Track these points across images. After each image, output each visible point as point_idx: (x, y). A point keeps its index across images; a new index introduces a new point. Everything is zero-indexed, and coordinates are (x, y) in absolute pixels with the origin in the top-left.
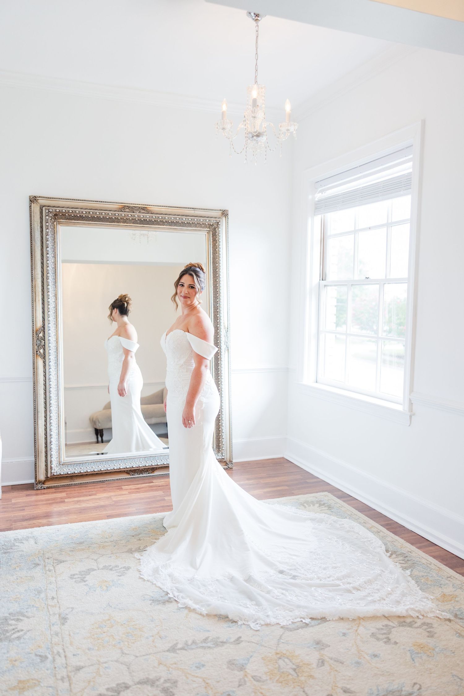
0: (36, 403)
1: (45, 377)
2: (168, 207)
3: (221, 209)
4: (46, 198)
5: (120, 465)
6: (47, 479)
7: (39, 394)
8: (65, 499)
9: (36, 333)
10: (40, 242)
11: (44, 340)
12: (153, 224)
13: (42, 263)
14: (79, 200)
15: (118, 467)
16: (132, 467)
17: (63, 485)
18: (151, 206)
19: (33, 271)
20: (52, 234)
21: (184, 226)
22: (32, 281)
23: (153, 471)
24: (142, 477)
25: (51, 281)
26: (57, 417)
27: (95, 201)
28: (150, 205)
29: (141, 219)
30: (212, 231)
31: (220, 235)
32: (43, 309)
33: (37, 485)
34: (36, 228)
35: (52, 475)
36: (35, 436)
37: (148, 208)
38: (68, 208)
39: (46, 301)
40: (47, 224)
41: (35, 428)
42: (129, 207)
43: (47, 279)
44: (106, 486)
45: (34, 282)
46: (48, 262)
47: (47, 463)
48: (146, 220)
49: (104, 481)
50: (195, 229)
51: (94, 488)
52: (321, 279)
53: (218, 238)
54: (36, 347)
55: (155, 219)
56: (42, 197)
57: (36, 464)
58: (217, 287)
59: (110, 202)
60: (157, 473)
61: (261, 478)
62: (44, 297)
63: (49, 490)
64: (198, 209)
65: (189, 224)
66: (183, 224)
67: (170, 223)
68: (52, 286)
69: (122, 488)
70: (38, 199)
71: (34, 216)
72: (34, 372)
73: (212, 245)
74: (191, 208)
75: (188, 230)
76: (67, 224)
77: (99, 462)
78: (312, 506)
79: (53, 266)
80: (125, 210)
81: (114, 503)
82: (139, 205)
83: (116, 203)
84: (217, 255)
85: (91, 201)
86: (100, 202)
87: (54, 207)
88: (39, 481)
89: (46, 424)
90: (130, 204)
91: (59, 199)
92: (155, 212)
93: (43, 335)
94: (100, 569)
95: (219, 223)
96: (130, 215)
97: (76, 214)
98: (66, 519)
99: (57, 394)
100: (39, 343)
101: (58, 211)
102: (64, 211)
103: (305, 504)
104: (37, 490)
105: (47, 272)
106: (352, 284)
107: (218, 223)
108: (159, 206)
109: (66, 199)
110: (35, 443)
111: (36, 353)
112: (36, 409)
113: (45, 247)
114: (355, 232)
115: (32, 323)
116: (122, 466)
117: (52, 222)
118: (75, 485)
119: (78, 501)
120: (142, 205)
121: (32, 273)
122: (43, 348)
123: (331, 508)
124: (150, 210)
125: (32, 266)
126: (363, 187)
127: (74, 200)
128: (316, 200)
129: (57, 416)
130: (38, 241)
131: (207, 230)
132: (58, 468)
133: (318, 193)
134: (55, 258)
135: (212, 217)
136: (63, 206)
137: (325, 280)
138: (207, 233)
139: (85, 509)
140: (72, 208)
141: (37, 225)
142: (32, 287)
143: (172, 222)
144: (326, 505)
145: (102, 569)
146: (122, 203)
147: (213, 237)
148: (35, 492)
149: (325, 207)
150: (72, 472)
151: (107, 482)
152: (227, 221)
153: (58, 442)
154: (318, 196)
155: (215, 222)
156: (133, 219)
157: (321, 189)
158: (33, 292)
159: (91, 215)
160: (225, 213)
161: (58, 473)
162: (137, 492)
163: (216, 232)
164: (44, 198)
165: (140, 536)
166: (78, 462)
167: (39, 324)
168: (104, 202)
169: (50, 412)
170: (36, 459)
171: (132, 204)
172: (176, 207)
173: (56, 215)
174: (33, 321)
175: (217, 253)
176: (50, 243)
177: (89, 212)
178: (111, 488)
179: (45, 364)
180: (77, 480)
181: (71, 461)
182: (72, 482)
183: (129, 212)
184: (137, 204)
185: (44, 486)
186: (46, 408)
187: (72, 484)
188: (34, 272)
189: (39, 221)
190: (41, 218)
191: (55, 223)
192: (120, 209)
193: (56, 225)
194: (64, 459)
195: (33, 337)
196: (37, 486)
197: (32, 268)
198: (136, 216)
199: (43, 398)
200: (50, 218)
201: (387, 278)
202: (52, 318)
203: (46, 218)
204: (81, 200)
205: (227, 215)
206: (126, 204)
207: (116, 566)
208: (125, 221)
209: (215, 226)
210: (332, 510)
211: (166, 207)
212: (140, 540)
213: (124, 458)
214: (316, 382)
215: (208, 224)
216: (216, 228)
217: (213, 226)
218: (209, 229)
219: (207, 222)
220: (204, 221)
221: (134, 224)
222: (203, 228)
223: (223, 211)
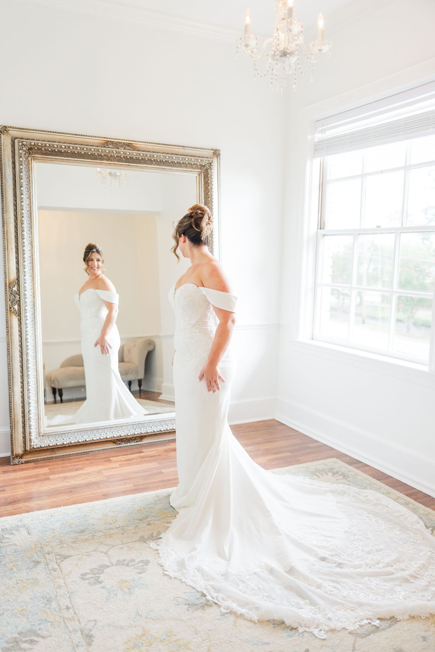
0: (11, 367)
1: (21, 337)
2: (156, 144)
3: (213, 148)
4: (18, 128)
5: (106, 434)
6: (26, 452)
7: (14, 357)
8: (49, 476)
9: (9, 286)
10: (12, 180)
11: (18, 295)
12: (140, 163)
13: (15, 205)
14: (56, 132)
15: (104, 437)
16: (120, 436)
17: (43, 459)
18: (137, 142)
19: (5, 214)
20: (26, 171)
21: (173, 166)
22: (3, 226)
23: (141, 440)
24: (130, 446)
25: (26, 226)
26: (36, 383)
27: (75, 135)
28: (135, 141)
29: (127, 157)
30: (203, 172)
31: (213, 177)
32: (17, 258)
33: (14, 459)
34: (7, 163)
35: (32, 448)
36: (10, 405)
37: (133, 144)
38: (44, 141)
39: (21, 249)
40: (21, 159)
41: (10, 395)
42: (112, 143)
43: (22, 223)
44: (91, 457)
45: (5, 227)
46: (23, 204)
47: (25, 435)
48: (133, 157)
49: (89, 452)
50: (186, 170)
51: (79, 461)
52: (319, 228)
53: (210, 180)
54: (9, 303)
55: (142, 157)
56: (13, 128)
57: (12, 435)
59: (91, 136)
60: (145, 441)
61: (259, 443)
62: (18, 245)
63: (27, 464)
64: (188, 147)
65: (179, 164)
66: (173, 164)
67: (158, 162)
68: (27, 232)
69: (110, 460)
70: (8, 130)
71: (4, 150)
72: (8, 332)
73: (204, 188)
74: (180, 146)
75: (178, 170)
76: (43, 160)
77: (83, 432)
78: (325, 475)
79: (28, 209)
80: (109, 146)
81: (106, 479)
82: (124, 140)
83: (98, 137)
84: (209, 199)
85: (70, 134)
86: (79, 135)
87: (28, 139)
88: (16, 455)
89: (23, 390)
90: (113, 139)
91: (33, 130)
92: (142, 149)
93: (17, 289)
94: (114, 565)
95: (212, 164)
96: (115, 152)
97: (53, 149)
98: (57, 500)
99: (35, 356)
100: (12, 298)
101: (33, 144)
102: (40, 144)
103: (317, 473)
104: (14, 465)
105: (21, 216)
106: (359, 234)
107: (210, 163)
108: (146, 143)
109: (41, 131)
110: (10, 412)
111: (9, 310)
112: (11, 373)
113: (19, 186)
114: (363, 176)
115: (4, 276)
116: (109, 435)
117: (26, 157)
118: (57, 457)
119: (65, 478)
120: (126, 140)
121: (3, 216)
122: (18, 304)
123: (346, 477)
124: (136, 147)
125: (3, 208)
126: (377, 126)
127: (51, 132)
128: (316, 140)
129: (36, 381)
130: (10, 179)
131: (198, 172)
132: (37, 440)
133: (318, 133)
134: (30, 199)
135: (203, 157)
136: (38, 139)
137: (323, 229)
138: (198, 174)
139: (74, 488)
140: (49, 141)
141: (7, 160)
142: (4, 233)
143: (161, 161)
144: (340, 473)
145: (116, 565)
146: (105, 138)
147: (204, 179)
148: (12, 468)
149: (327, 148)
150: (54, 444)
151: (91, 453)
152: (218, 161)
153: (37, 411)
154: (318, 137)
155: (207, 162)
156: (118, 156)
157: (320, 129)
158: (4, 238)
159: (71, 150)
160: (216, 153)
161: (39, 446)
162: (129, 464)
163: (208, 174)
164: (16, 128)
165: (149, 519)
166: (60, 433)
167: (13, 276)
168: (84, 136)
169: (27, 377)
170: (12, 431)
171: (115, 139)
172: (164, 144)
173: (30, 149)
174: (5, 273)
175: (209, 197)
176: (24, 182)
177: (69, 147)
178: (98, 460)
179: (21, 322)
180: (58, 453)
181: (52, 431)
182: (53, 454)
183: (113, 148)
184: (122, 140)
185: (22, 460)
186: (22, 372)
187: (53, 457)
188: (5, 216)
189: (11, 156)
190: (13, 152)
191: (30, 159)
192: (102, 144)
193: (30, 161)
194: (44, 429)
195: (6, 291)
196: (13, 461)
197: (3, 211)
198: (122, 153)
199: (19, 361)
200: (24, 153)
201: (404, 226)
202: (27, 270)
203: (19, 152)
204: (58, 133)
205: (219, 155)
206: (109, 138)
207: (132, 561)
208: (109, 158)
209: (207, 166)
210: (349, 479)
211: (154, 143)
212: (149, 524)
213: (111, 426)
214: (312, 339)
215: (200, 165)
216: (208, 169)
217: (205, 166)
218: (200, 171)
219: (199, 162)
220: (196, 161)
221: (118, 162)
222: (194, 168)
223: (215, 151)
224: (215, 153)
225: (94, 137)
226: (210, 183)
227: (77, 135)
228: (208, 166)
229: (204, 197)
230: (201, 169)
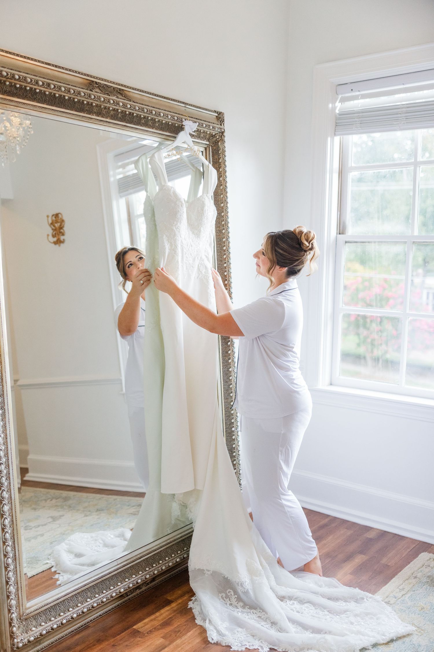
3: (217, 110)
12: (138, 123)
18: (131, 88)
28: (128, 87)
29: (125, 111)
30: (212, 147)
31: (225, 154)
37: (125, 92)
38: (11, 69)
42: (99, 85)
48: (133, 114)
52: (338, 233)
53: (222, 159)
55: (145, 115)
64: (189, 105)
67: (162, 124)
74: (181, 102)
80: (95, 89)
82: (114, 83)
83: (79, 73)
86: (53, 65)
90: (100, 79)
95: (225, 134)
96: (104, 100)
97: (24, 85)
107: (223, 133)
114: (416, 164)
124: (129, 96)
128: (338, 112)
131: (206, 144)
132: (22, 631)
133: (338, 103)
137: (343, 234)
138: (204, 149)
143: (166, 124)
146: (88, 75)
147: (214, 156)
154: (340, 107)
155: (219, 130)
156: (114, 110)
157: (342, 96)
159: (50, 91)
160: (220, 117)
161: (25, 641)
163: (219, 149)
168: (59, 67)
171: (102, 80)
177: (49, 85)
183: (101, 94)
184: (111, 82)
192: (85, 85)
194: (26, 606)
205: (223, 121)
206: (94, 77)
208: (101, 111)
209: (218, 137)
211: (150, 94)
214: (331, 384)
215: (210, 134)
216: (218, 142)
217: (215, 137)
218: (208, 143)
219: (210, 130)
220: (207, 127)
221: (112, 120)
222: (202, 138)
223: (219, 115)
225: (73, 71)
226: (222, 163)
227: (49, 64)
230: (208, 140)
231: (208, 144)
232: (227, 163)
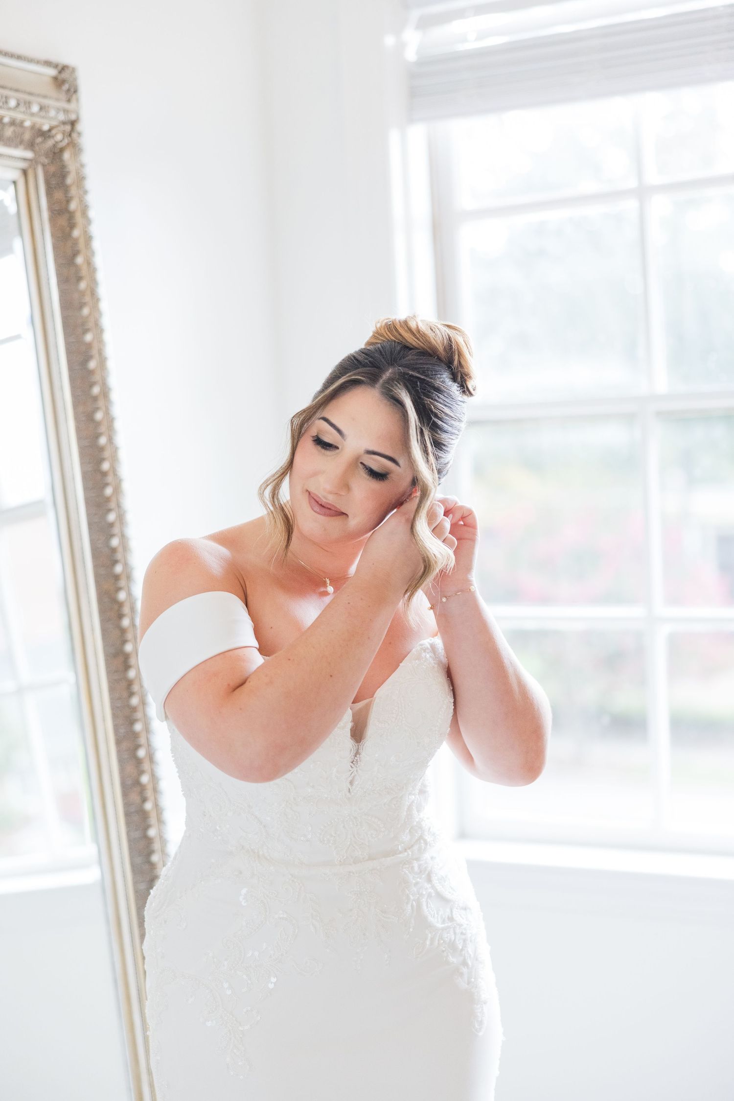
30: (44, 165)
58: (102, 449)
84: (83, 285)
95: (79, 127)
107: (73, 123)
128: (410, 56)
131: (25, 159)
138: (19, 173)
147: (50, 193)
154: (413, 43)
155: (62, 117)
160: (65, 80)
163: (64, 171)
175: (79, 279)
205: (73, 91)
209: (59, 137)
215: (33, 127)
216: (62, 150)
217: (49, 137)
218: (29, 155)
219: (33, 115)
220: (22, 108)
222: (10, 141)
223: (60, 72)
224: (63, 82)
226: (78, 214)
228: (64, 133)
229: (59, 275)
230: (31, 146)
231: (30, 160)
232: (92, 214)
